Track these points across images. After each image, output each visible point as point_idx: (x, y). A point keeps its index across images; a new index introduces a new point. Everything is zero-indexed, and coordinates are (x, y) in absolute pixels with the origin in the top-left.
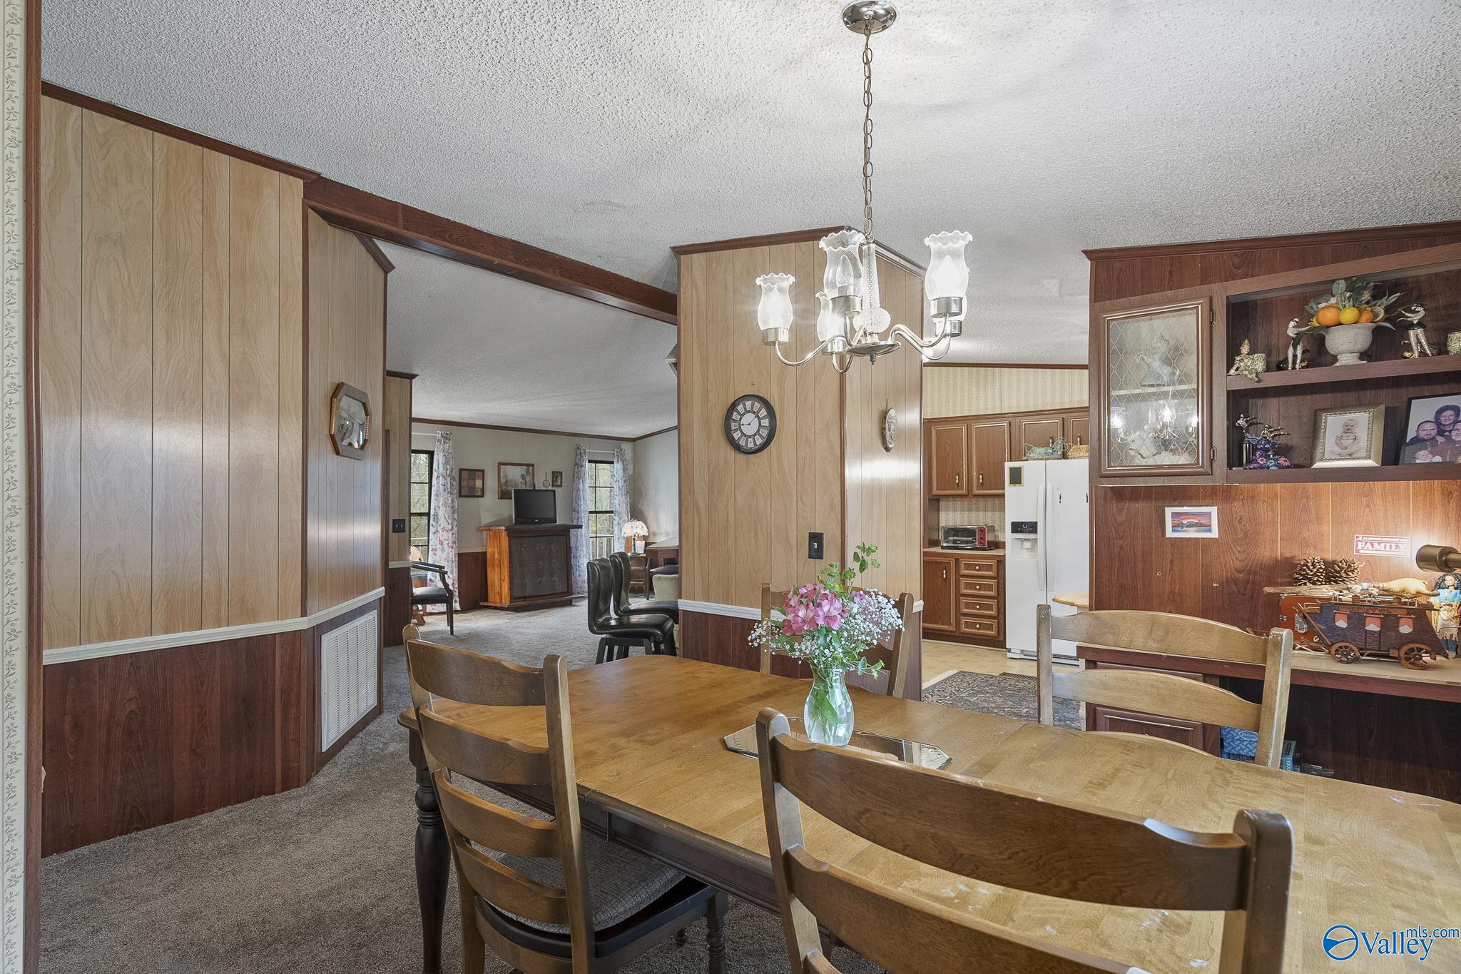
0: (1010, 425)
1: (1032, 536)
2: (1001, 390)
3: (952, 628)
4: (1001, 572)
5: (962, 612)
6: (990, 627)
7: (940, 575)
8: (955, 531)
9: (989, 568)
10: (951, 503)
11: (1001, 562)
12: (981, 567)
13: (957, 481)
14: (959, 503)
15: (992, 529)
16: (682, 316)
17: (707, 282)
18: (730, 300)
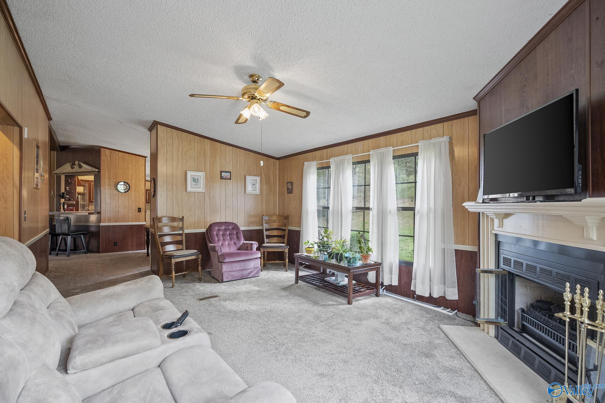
16: (102, 161)
17: (110, 156)
18: (117, 161)
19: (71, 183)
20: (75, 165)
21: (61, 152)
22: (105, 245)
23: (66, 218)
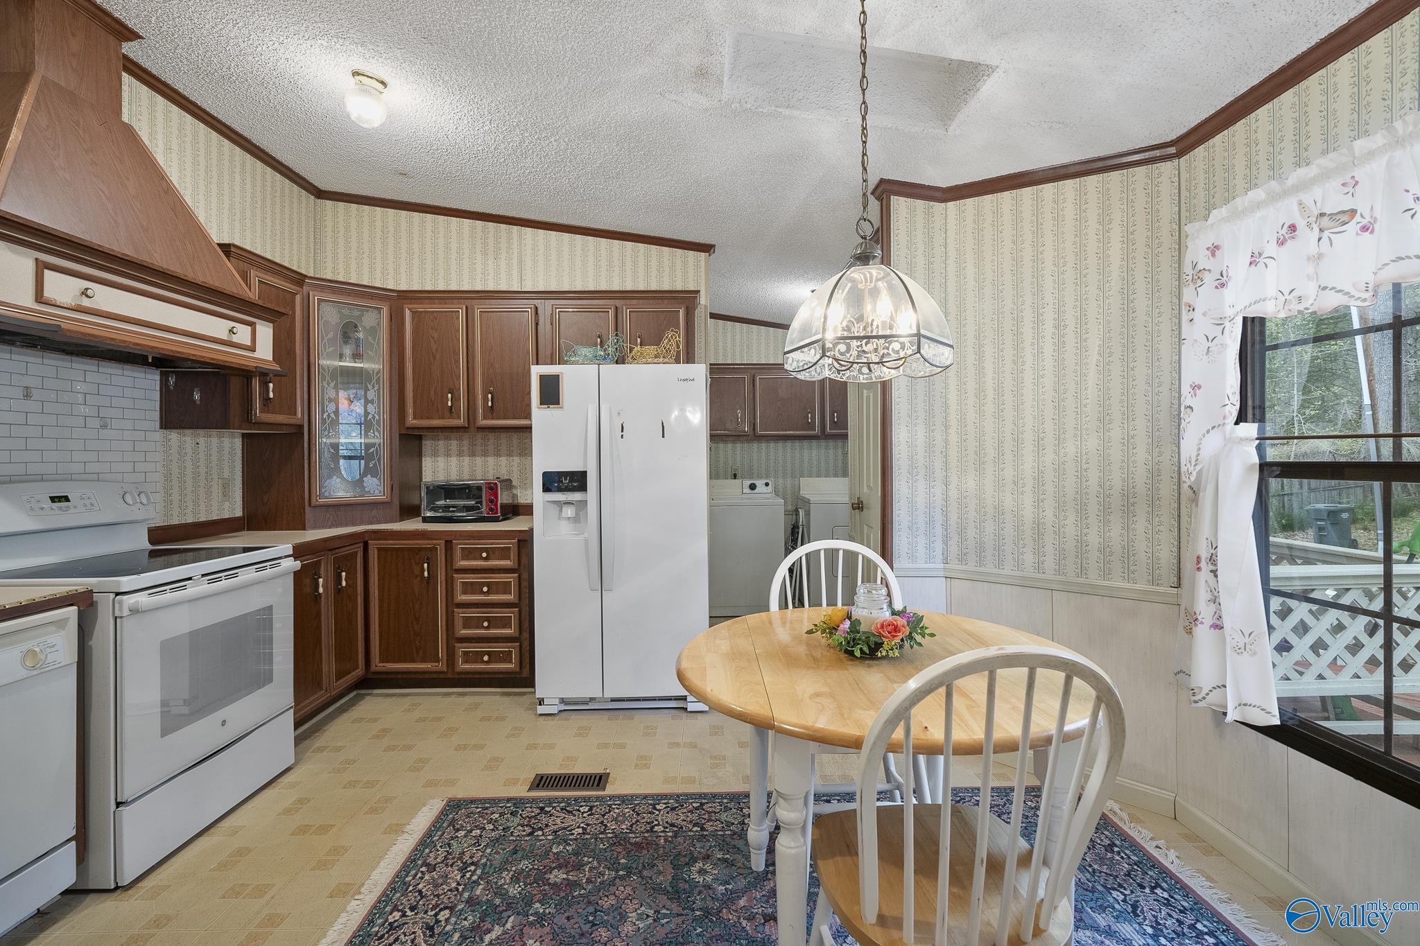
0: (537, 313)
1: (576, 496)
2: (520, 262)
3: (441, 666)
4: (524, 560)
5: (457, 635)
6: (506, 657)
7: (417, 571)
8: (449, 491)
9: (504, 553)
10: (441, 443)
11: (525, 541)
12: (492, 553)
13: (450, 404)
14: (454, 444)
15: (508, 483)
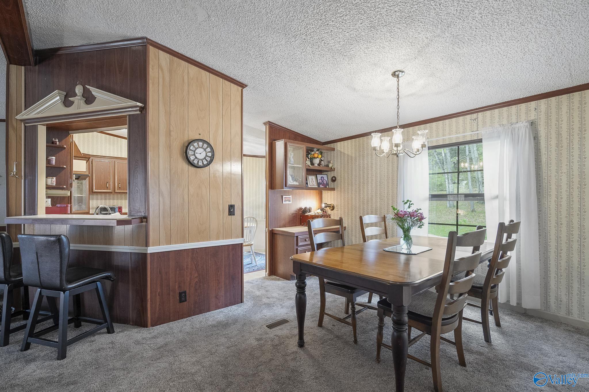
16: (150, 81)
17: (170, 71)
18: (186, 88)
19: (62, 148)
20: (75, 95)
21: (37, 67)
22: (158, 304)
23: (52, 239)
